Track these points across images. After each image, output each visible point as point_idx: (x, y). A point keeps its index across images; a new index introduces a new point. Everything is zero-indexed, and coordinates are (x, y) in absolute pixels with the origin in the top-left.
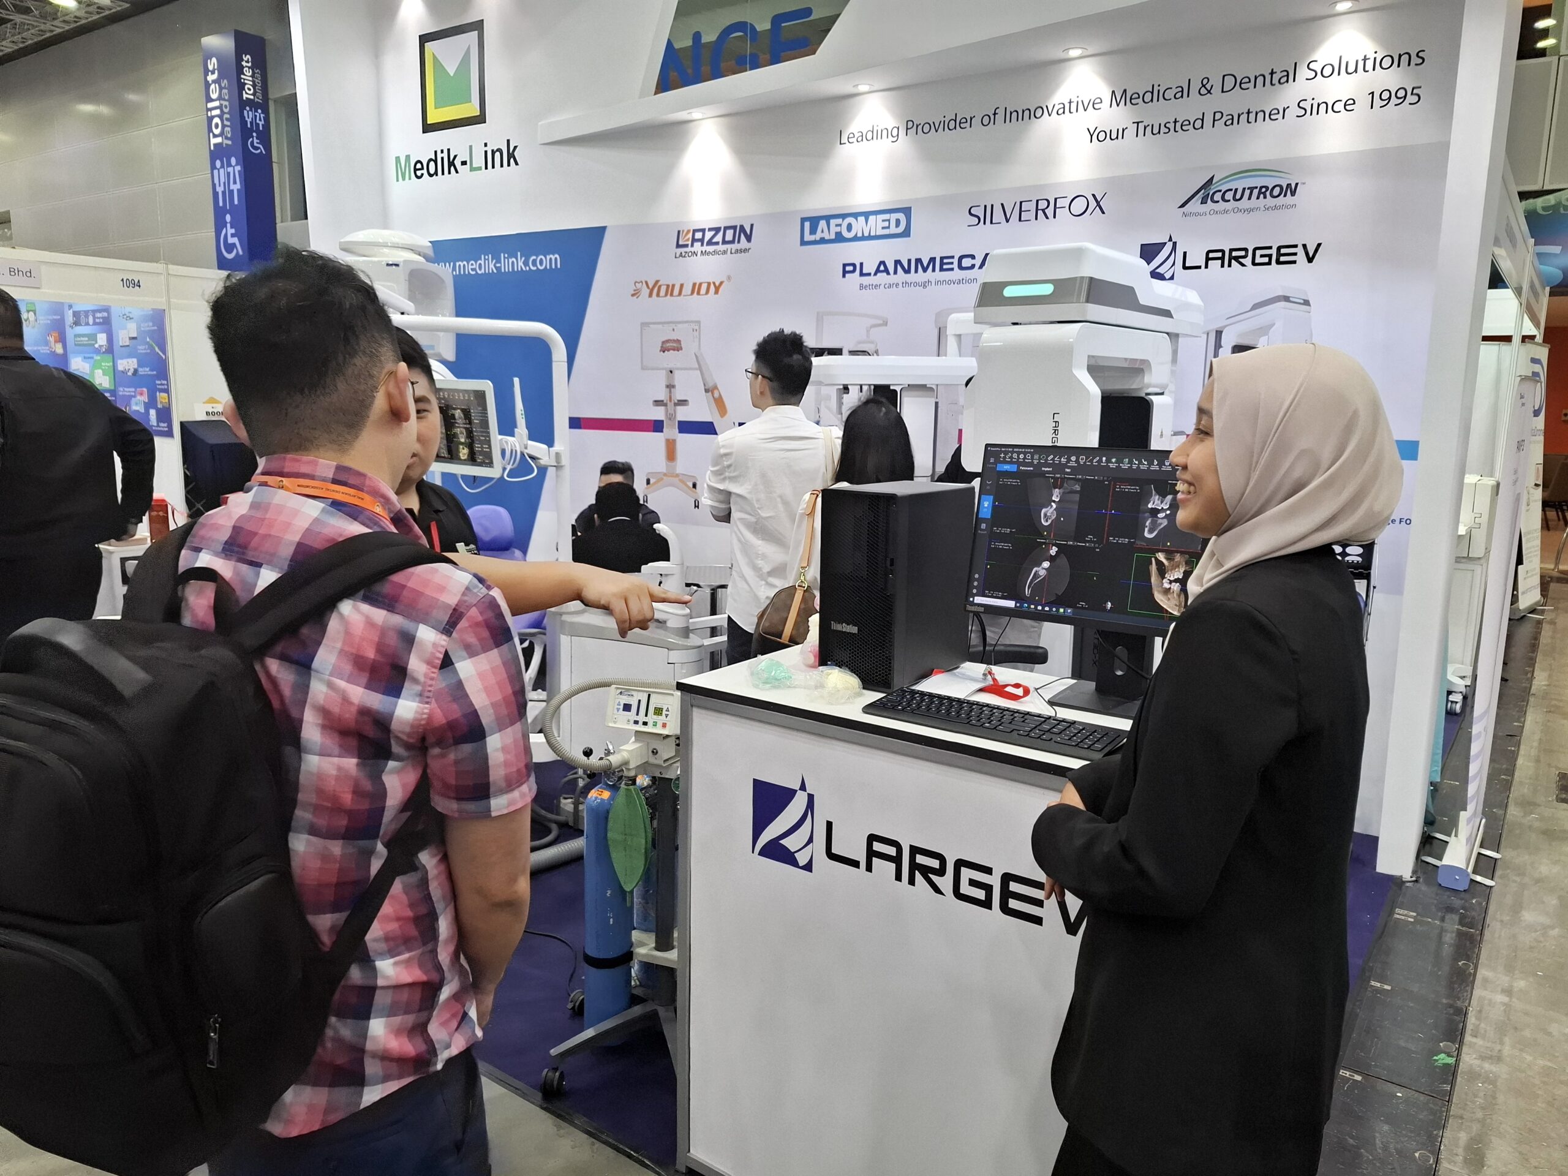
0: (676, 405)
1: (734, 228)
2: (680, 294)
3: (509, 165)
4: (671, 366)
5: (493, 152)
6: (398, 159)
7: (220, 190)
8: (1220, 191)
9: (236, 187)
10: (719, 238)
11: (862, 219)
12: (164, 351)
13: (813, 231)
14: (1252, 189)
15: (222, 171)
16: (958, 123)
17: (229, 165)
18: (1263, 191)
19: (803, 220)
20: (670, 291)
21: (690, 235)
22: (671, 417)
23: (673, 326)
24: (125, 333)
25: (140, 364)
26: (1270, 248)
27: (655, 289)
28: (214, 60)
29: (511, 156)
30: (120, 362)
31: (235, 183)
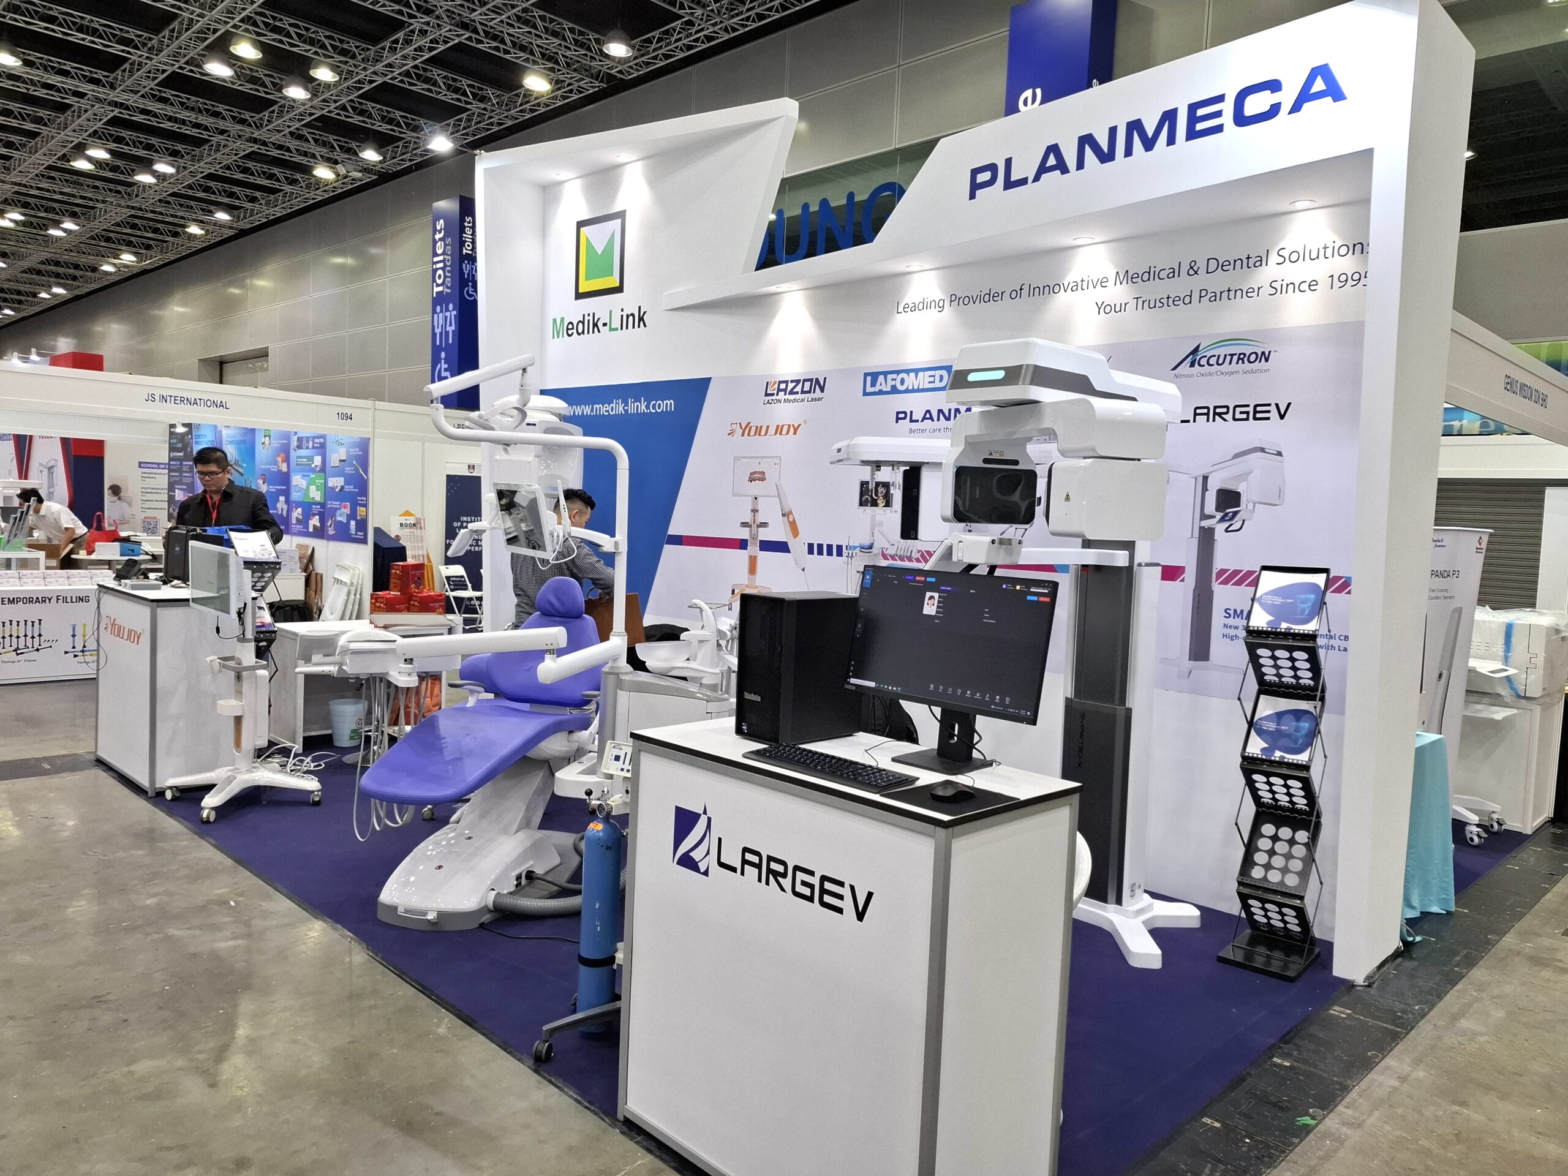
0: (758, 526)
1: (811, 380)
2: (766, 434)
3: (639, 327)
4: (756, 493)
5: (628, 316)
6: (555, 320)
7: (438, 331)
8: (1205, 356)
9: (451, 329)
10: (798, 389)
11: (912, 375)
12: (366, 472)
13: (873, 385)
14: (1232, 355)
15: (441, 315)
16: (992, 296)
17: (447, 310)
18: (1242, 357)
19: (866, 375)
20: (758, 431)
21: (776, 386)
22: (754, 537)
23: (759, 460)
24: (337, 455)
25: (346, 483)
26: (1248, 406)
27: (746, 429)
28: (442, 221)
29: (641, 319)
30: (330, 479)
31: (451, 325)
